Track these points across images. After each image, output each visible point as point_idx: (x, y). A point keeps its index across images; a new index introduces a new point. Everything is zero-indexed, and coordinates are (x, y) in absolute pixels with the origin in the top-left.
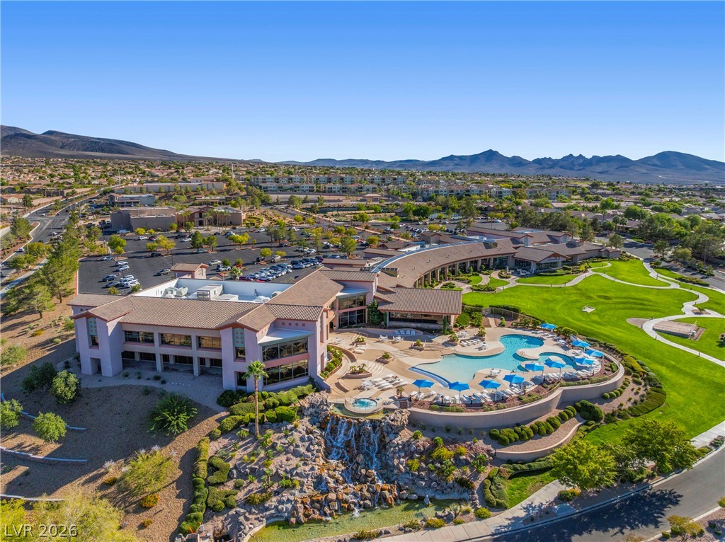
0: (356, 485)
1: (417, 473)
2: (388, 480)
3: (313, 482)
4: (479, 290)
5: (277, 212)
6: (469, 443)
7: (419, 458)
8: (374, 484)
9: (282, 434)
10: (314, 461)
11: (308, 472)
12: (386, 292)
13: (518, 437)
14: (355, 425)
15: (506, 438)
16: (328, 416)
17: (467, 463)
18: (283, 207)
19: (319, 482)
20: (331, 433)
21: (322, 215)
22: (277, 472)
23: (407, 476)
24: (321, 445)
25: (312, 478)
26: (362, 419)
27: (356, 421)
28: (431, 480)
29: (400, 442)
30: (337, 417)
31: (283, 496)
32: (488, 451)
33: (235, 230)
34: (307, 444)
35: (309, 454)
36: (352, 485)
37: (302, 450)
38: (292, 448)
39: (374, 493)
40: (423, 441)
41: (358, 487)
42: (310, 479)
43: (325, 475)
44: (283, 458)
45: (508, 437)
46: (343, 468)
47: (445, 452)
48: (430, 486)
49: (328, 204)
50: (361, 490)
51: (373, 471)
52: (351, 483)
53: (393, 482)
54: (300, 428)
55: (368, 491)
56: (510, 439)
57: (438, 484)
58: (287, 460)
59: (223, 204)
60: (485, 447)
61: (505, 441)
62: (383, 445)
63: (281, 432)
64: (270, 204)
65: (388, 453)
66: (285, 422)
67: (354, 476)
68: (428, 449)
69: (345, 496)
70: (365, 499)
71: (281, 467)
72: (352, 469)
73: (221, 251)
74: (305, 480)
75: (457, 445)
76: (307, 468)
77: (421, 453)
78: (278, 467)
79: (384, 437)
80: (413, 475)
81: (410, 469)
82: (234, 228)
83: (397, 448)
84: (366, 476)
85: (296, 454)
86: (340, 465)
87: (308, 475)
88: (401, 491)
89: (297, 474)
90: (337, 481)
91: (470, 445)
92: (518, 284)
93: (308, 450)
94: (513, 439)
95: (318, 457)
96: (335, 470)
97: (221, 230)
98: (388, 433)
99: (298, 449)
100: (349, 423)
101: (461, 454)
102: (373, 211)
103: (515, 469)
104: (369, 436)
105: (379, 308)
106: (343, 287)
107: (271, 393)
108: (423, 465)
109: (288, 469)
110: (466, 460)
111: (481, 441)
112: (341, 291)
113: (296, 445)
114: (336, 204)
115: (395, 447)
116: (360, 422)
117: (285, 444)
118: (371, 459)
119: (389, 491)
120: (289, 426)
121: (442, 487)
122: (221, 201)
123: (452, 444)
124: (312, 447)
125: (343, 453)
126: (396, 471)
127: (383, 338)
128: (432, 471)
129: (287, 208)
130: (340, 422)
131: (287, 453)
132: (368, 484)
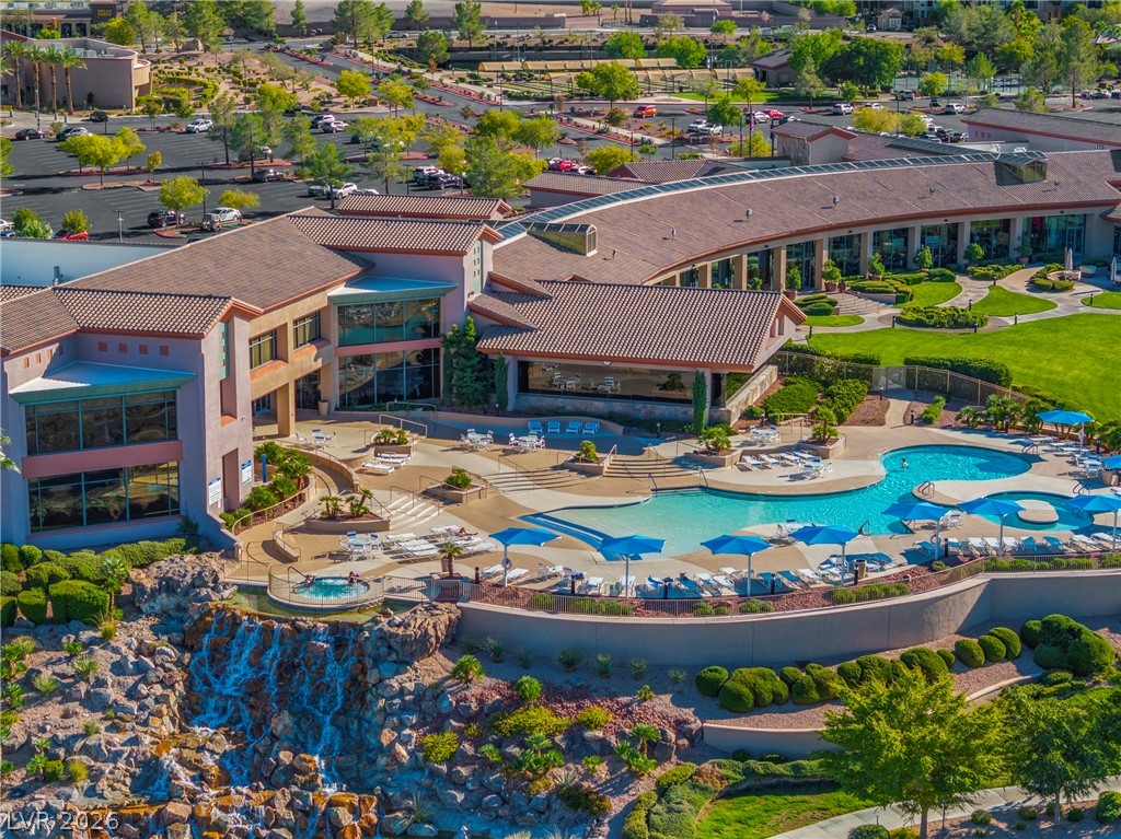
0: (257, 789)
1: (444, 768)
2: (356, 784)
3: (132, 776)
4: (919, 324)
5: (280, 64)
6: (624, 699)
7: (460, 731)
8: (312, 790)
9: (63, 654)
10: (145, 723)
11: (119, 748)
12: (521, 294)
13: (784, 691)
14: (283, 636)
15: (745, 690)
16: (209, 613)
17: (604, 749)
18: (314, 43)
19: (149, 777)
20: (212, 660)
21: (463, 73)
22: (28, 741)
23: (417, 776)
24: (172, 687)
25: (128, 763)
26: (307, 622)
27: (286, 626)
28: (485, 789)
29: (410, 686)
30: (234, 615)
31: (33, 799)
32: (679, 725)
33: (101, 126)
34: (131, 681)
35: (134, 705)
36: (245, 790)
37: (113, 693)
38: (83, 687)
39: (308, 812)
40: (483, 686)
41: (264, 795)
42: (121, 765)
43: (169, 759)
44: (53, 711)
45: (753, 690)
46: (228, 747)
47: (543, 719)
48: (478, 805)
49: (499, 34)
50: (269, 802)
51: (316, 758)
52: (243, 785)
53: (370, 791)
54: (120, 639)
55: (289, 806)
56: (757, 696)
57: (505, 802)
58: (66, 715)
59: (82, 30)
60: (675, 712)
61: (738, 697)
62: (358, 691)
63: (58, 647)
64: (264, 34)
65: (368, 715)
66: (74, 624)
67: (256, 768)
68: (496, 707)
69: (216, 814)
70: (277, 825)
71: (43, 730)
72: (255, 751)
73: (27, 192)
74: (107, 767)
75: (587, 703)
76: (117, 738)
77: (469, 719)
78: (34, 731)
79: (364, 672)
80: (433, 774)
81: (426, 759)
82: (101, 119)
83: (397, 701)
84: (292, 770)
85: (94, 702)
86: (220, 737)
87: (119, 754)
88: (390, 811)
89: (86, 750)
90: (201, 777)
91: (627, 705)
92: (1084, 310)
93: (132, 694)
94: (768, 697)
95: (159, 714)
96: (200, 749)
97: (45, 122)
98: (377, 661)
99: (101, 690)
100: (267, 631)
101: (589, 724)
102: (672, 62)
103: (748, 772)
104: (323, 667)
105: (486, 344)
106: (355, 269)
107: (51, 553)
108: (468, 748)
109: (61, 735)
110: (603, 742)
111: (667, 698)
112: (350, 283)
113: (97, 679)
114: (533, 36)
115: (393, 698)
116: (298, 630)
117: (64, 676)
118: (318, 728)
119: (354, 811)
120: (86, 635)
121: (513, 808)
122: (74, 21)
123: (570, 700)
124: (143, 689)
125: (238, 710)
126: (382, 761)
127: (478, 437)
128: (493, 766)
129: (327, 48)
130: (241, 630)
131: (68, 698)
132: (295, 789)
